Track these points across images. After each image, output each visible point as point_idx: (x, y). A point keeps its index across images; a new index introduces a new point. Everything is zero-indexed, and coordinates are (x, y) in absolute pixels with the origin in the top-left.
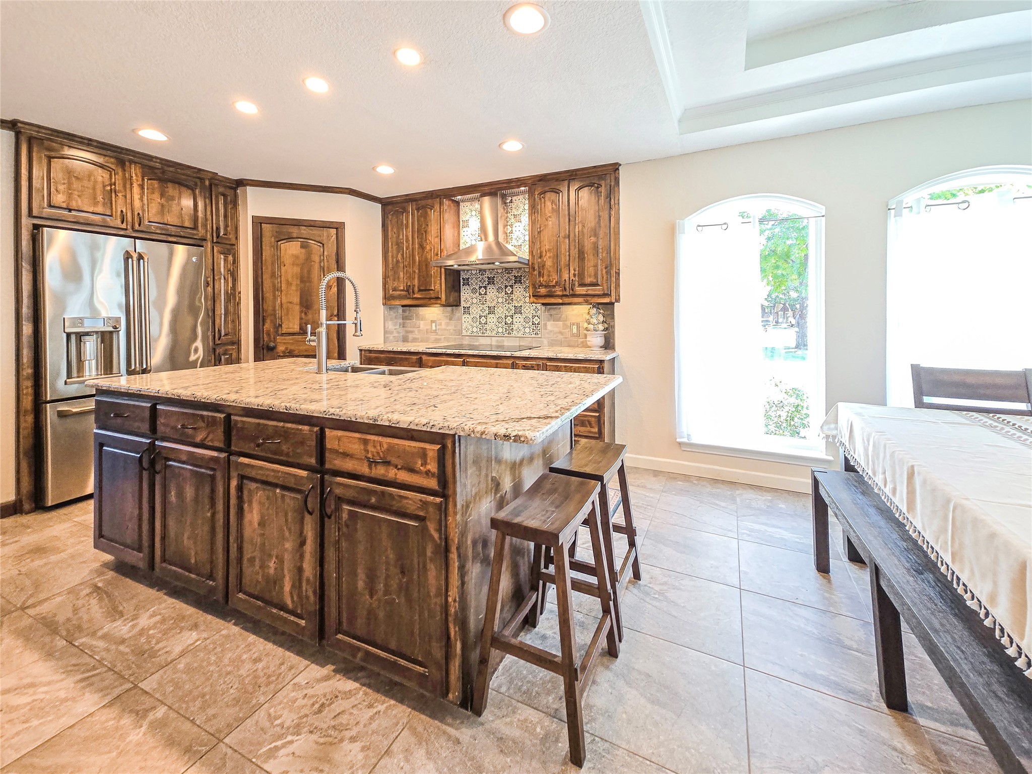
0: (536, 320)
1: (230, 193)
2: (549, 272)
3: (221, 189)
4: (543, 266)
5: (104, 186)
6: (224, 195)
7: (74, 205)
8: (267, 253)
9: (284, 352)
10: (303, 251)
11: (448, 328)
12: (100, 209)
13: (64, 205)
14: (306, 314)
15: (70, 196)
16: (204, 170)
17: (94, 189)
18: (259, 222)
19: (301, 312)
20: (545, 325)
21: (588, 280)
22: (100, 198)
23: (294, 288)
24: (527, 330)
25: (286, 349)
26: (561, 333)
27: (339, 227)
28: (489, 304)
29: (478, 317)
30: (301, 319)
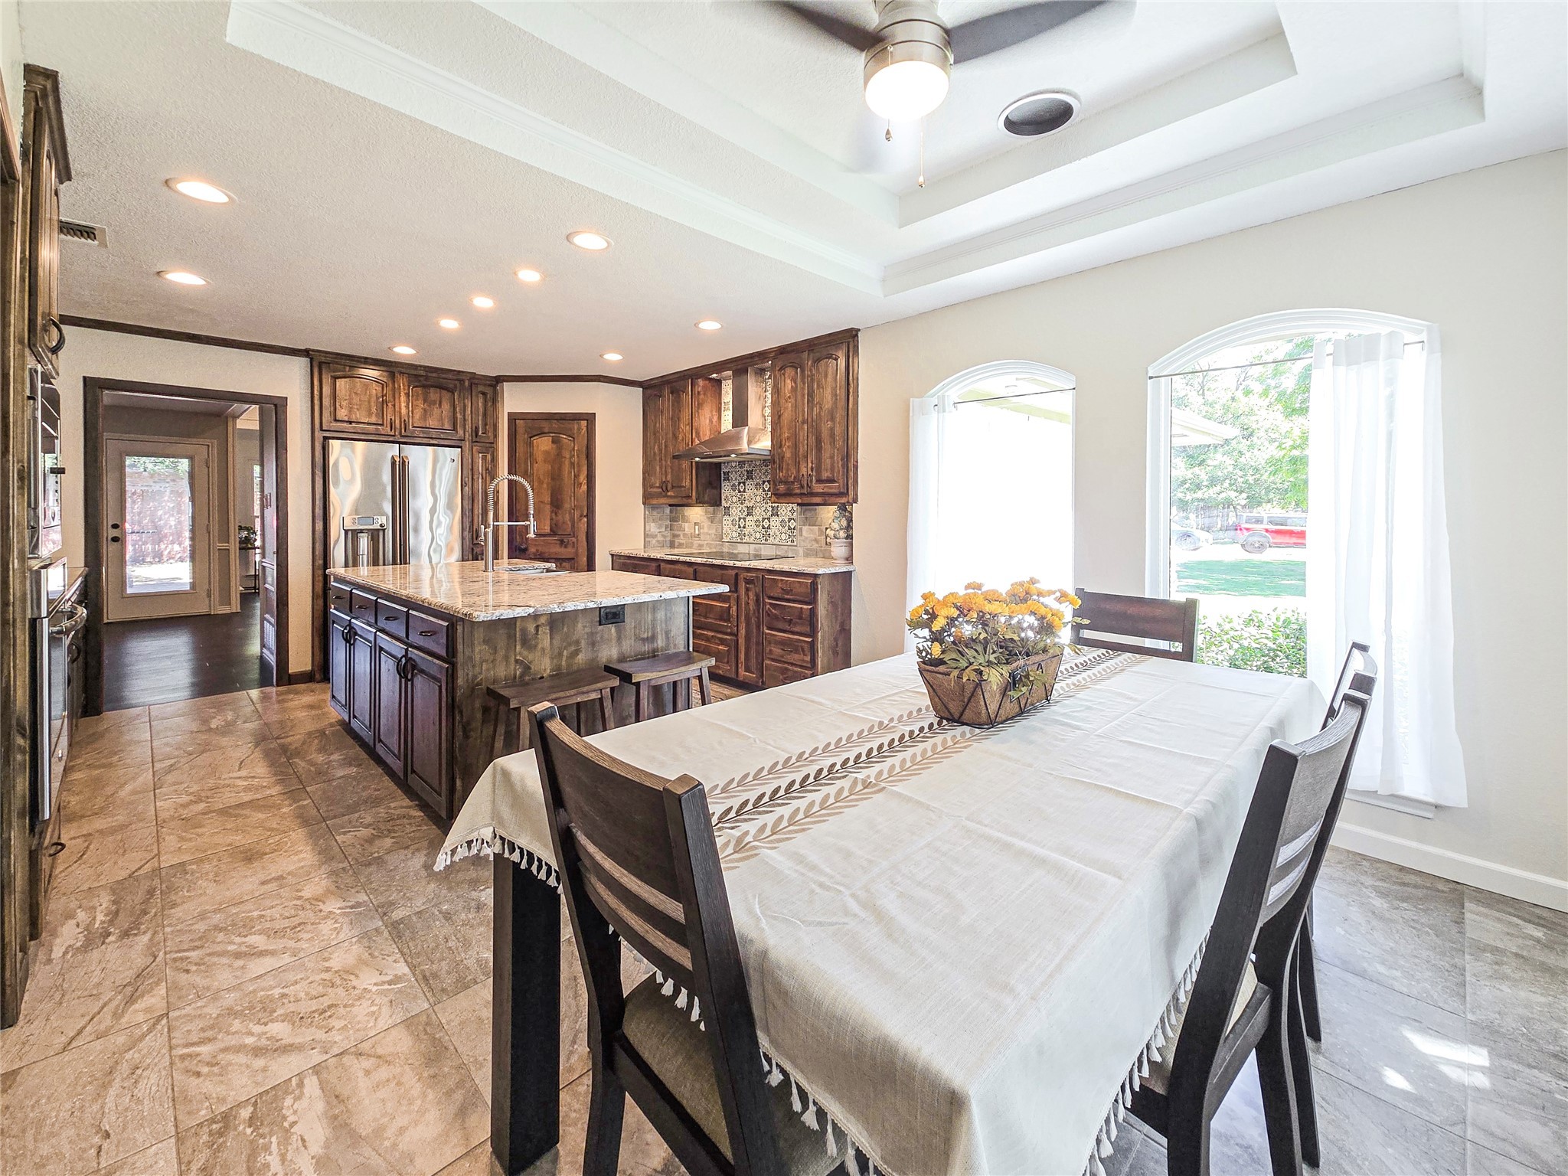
0: (792, 524)
1: (489, 391)
2: (788, 465)
3: (481, 388)
4: (783, 457)
5: (378, 398)
6: (484, 394)
7: (353, 418)
8: (521, 449)
9: (535, 554)
10: (554, 446)
11: (710, 532)
12: (373, 420)
13: (346, 419)
14: (556, 514)
15: (350, 410)
16: (462, 372)
17: (369, 402)
18: (513, 418)
19: (552, 512)
20: (801, 530)
21: (825, 475)
22: (374, 410)
23: (545, 486)
24: (784, 536)
25: (537, 551)
26: (816, 540)
27: (590, 418)
28: (747, 503)
29: (737, 519)
30: (551, 519)
